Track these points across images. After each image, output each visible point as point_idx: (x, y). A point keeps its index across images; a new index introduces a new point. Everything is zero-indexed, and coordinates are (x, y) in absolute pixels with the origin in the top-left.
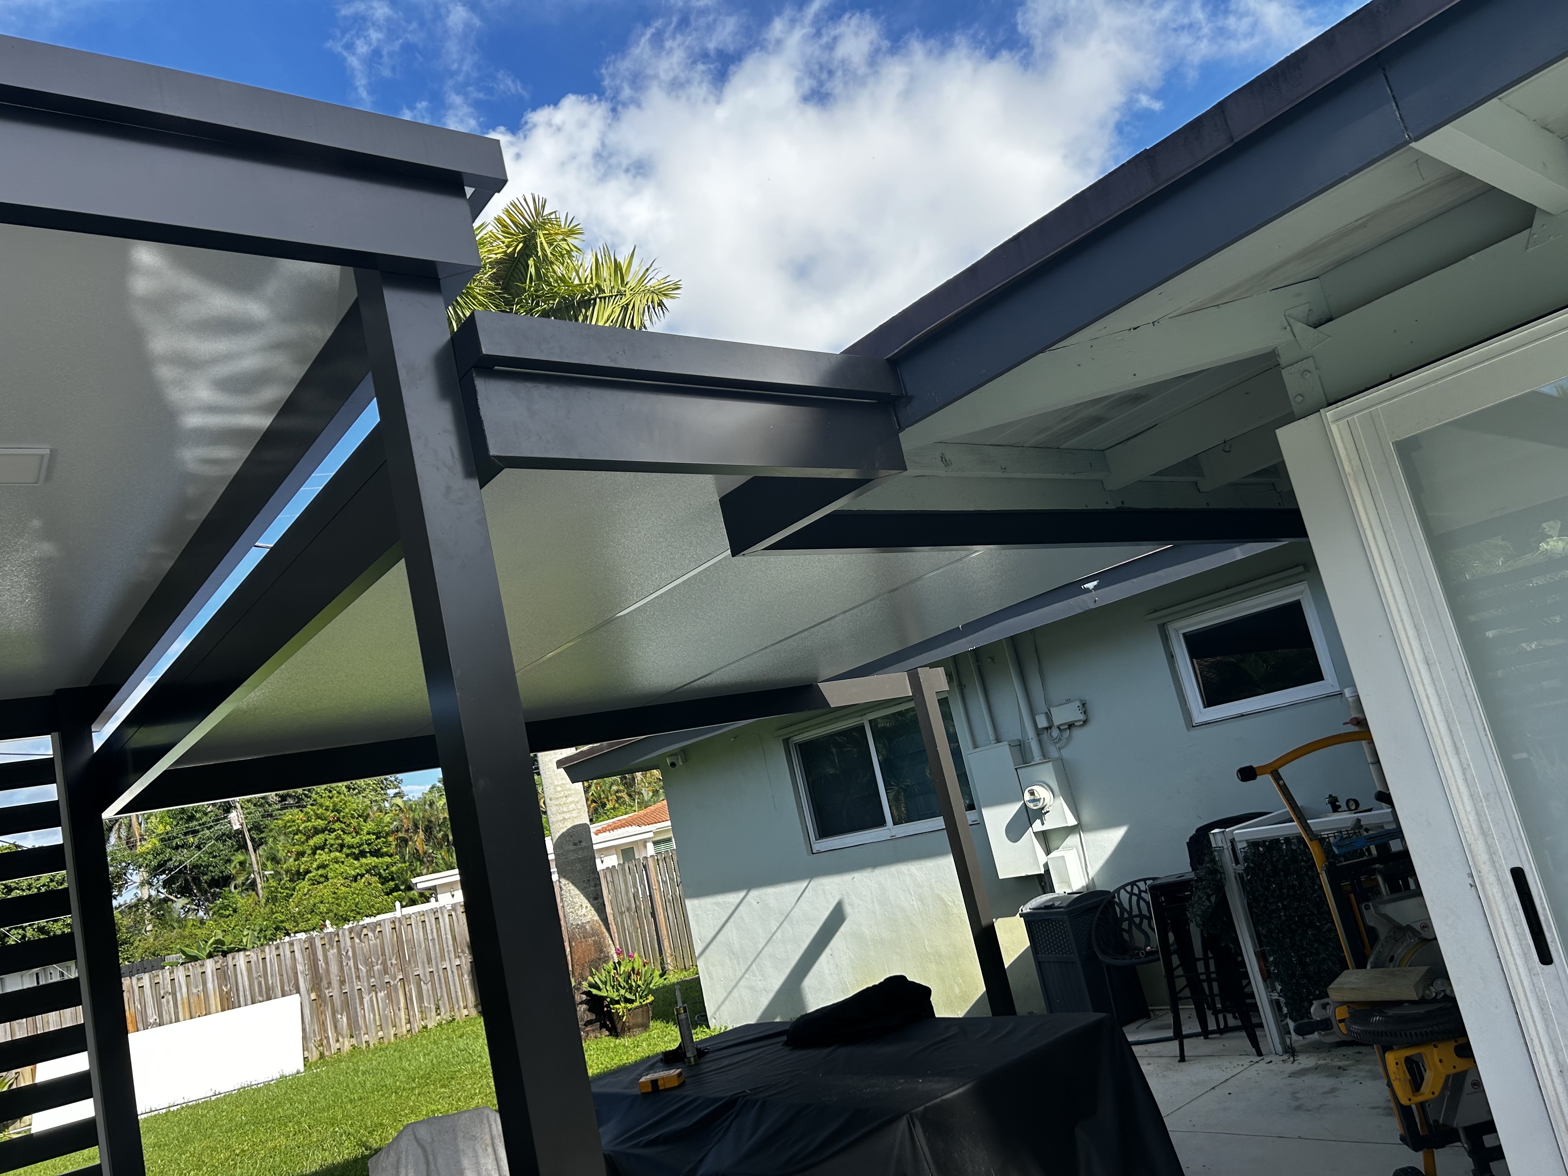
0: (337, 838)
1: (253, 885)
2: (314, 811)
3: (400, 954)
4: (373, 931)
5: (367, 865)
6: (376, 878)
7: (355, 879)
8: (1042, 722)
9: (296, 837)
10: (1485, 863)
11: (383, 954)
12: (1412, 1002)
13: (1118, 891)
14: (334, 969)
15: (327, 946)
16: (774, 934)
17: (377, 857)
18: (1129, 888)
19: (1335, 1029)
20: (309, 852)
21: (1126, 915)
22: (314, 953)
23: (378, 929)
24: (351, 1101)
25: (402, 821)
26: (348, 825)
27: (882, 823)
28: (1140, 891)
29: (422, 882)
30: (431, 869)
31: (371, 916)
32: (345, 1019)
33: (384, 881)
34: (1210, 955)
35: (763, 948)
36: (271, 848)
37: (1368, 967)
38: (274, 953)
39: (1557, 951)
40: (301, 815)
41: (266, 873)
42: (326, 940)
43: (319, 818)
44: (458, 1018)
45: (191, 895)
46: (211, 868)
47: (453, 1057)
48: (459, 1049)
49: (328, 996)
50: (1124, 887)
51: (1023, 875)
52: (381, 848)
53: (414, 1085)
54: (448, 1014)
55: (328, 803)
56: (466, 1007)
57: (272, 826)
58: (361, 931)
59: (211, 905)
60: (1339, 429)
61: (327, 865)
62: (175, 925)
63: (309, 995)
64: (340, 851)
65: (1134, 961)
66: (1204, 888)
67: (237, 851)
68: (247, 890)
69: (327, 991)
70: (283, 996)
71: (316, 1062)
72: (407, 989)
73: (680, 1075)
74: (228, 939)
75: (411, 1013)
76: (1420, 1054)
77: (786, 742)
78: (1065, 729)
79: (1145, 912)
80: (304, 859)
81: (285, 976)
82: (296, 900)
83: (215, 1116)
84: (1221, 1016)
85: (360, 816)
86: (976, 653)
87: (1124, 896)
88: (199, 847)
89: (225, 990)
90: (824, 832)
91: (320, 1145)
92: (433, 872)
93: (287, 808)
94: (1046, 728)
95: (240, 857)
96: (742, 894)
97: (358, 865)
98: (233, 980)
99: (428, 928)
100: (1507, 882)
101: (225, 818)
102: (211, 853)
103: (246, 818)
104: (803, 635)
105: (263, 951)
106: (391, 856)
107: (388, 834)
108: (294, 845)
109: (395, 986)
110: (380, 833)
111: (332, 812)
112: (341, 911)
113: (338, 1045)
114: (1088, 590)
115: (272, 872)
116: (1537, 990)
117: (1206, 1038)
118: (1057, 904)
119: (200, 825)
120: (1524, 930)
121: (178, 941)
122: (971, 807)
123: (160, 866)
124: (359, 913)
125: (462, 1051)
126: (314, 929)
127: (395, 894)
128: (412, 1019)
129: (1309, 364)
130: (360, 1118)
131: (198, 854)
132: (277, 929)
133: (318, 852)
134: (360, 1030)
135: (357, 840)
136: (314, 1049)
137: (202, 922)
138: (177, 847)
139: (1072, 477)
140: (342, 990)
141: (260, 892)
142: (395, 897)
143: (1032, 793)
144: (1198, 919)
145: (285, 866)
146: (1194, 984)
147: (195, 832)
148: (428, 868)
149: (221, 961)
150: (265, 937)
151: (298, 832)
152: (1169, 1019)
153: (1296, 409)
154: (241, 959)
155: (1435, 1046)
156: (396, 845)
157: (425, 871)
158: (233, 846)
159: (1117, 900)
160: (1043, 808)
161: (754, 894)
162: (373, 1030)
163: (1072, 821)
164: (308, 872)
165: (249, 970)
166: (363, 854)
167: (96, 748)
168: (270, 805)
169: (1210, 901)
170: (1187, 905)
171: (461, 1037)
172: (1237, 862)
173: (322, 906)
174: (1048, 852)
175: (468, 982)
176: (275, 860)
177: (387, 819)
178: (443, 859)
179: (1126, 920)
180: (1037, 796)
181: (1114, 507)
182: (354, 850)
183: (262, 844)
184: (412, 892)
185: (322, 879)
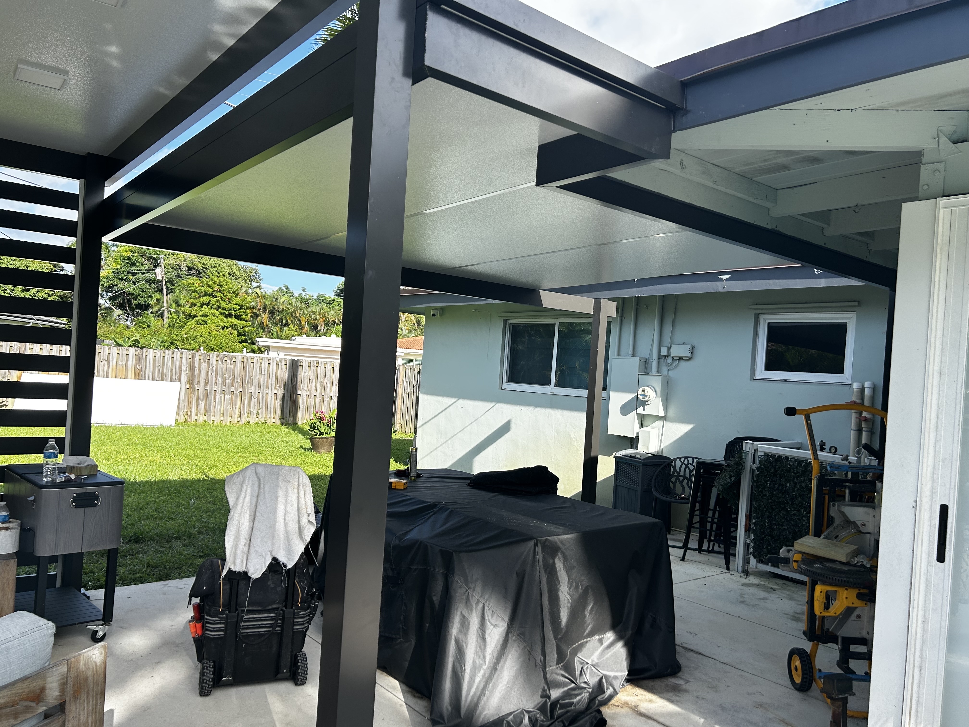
0: (217, 301)
1: (162, 315)
2: (207, 282)
3: (243, 377)
4: (231, 360)
5: (231, 322)
6: (236, 332)
7: (223, 328)
8: (664, 352)
9: (193, 294)
10: (926, 497)
11: (234, 375)
12: (842, 563)
13: (675, 459)
14: (203, 374)
15: (202, 361)
16: (466, 427)
17: (238, 320)
18: (682, 460)
19: (790, 564)
20: (199, 305)
21: (676, 474)
22: (194, 362)
23: (234, 360)
24: (200, 449)
25: (257, 303)
26: (225, 296)
27: (548, 383)
28: (689, 463)
29: (262, 341)
30: (268, 336)
31: (228, 352)
32: (203, 404)
33: (239, 334)
34: (718, 509)
35: (458, 433)
36: (177, 296)
37: (822, 537)
38: (171, 355)
39: (950, 556)
40: (199, 282)
41: (171, 310)
42: (202, 357)
43: (209, 287)
44: (268, 422)
45: (124, 309)
46: (139, 297)
47: (263, 443)
48: (266, 439)
49: (196, 388)
50: (680, 458)
51: (623, 435)
52: (241, 315)
53: (238, 451)
54: (263, 419)
55: (216, 280)
56: (274, 418)
57: (180, 284)
58: (224, 358)
59: (136, 319)
60: (944, 214)
61: (207, 316)
62: (112, 324)
63: (186, 385)
64: (217, 310)
65: (673, 500)
66: (730, 471)
67: (156, 291)
68: (158, 316)
69: (196, 386)
70: (171, 381)
71: (182, 423)
72: (243, 398)
73: (405, 483)
74: (142, 341)
75: (242, 412)
76: (836, 591)
77: (505, 321)
78: (677, 360)
79: (687, 475)
80: (195, 308)
81: (174, 370)
82: (186, 330)
83: (120, 435)
84: (711, 544)
85: (233, 292)
86: (638, 300)
87: (678, 463)
88: (134, 283)
89: (138, 368)
90: (512, 379)
91: (180, 467)
92: (269, 338)
93: (191, 275)
94: (665, 356)
95: (157, 295)
96: (454, 400)
97: (226, 321)
98: (144, 363)
99: (263, 367)
100: (935, 511)
101: (153, 270)
102: (141, 289)
103: (166, 274)
104: (546, 256)
105: (164, 352)
106: (246, 321)
107: (247, 308)
108: (191, 298)
109: (236, 394)
110: (243, 306)
111: (218, 285)
112: (211, 344)
113: (196, 418)
114: (722, 280)
115: (174, 310)
116: (928, 574)
117: (700, 552)
118: (638, 456)
119: (137, 270)
120: (934, 540)
121: (112, 334)
122: (604, 389)
123: (110, 287)
124: (221, 348)
125: (268, 440)
126: (193, 350)
127: (244, 344)
128: (241, 416)
129: (941, 166)
130: (204, 459)
131: (133, 286)
132: (172, 343)
133: (204, 306)
134: (210, 413)
135: (228, 306)
136: (182, 416)
137: (128, 327)
138: (121, 279)
139: (753, 201)
140: (205, 387)
141: (165, 320)
142: (244, 346)
143: (644, 391)
144: (720, 487)
145: (183, 309)
146: (703, 522)
147: (134, 274)
148: (266, 335)
149: (139, 351)
150: (164, 346)
151: (194, 291)
152: (683, 537)
153: (921, 194)
154: (151, 353)
155: (846, 589)
156: (251, 316)
157: (264, 336)
158: (155, 288)
159: (673, 464)
160: (647, 401)
161: (461, 401)
162: (218, 416)
163: (662, 413)
164: (196, 316)
165: (154, 361)
166: (230, 315)
167: (106, 196)
168: (181, 271)
169: (731, 480)
170: (716, 478)
171: (268, 433)
172: (754, 462)
173: (200, 338)
174: (641, 426)
175: (279, 404)
176: (177, 303)
177: (249, 299)
178: (277, 332)
179: (675, 476)
180: (646, 393)
181: (770, 228)
182: (225, 312)
183: (172, 292)
184: (254, 346)
185: (203, 323)
